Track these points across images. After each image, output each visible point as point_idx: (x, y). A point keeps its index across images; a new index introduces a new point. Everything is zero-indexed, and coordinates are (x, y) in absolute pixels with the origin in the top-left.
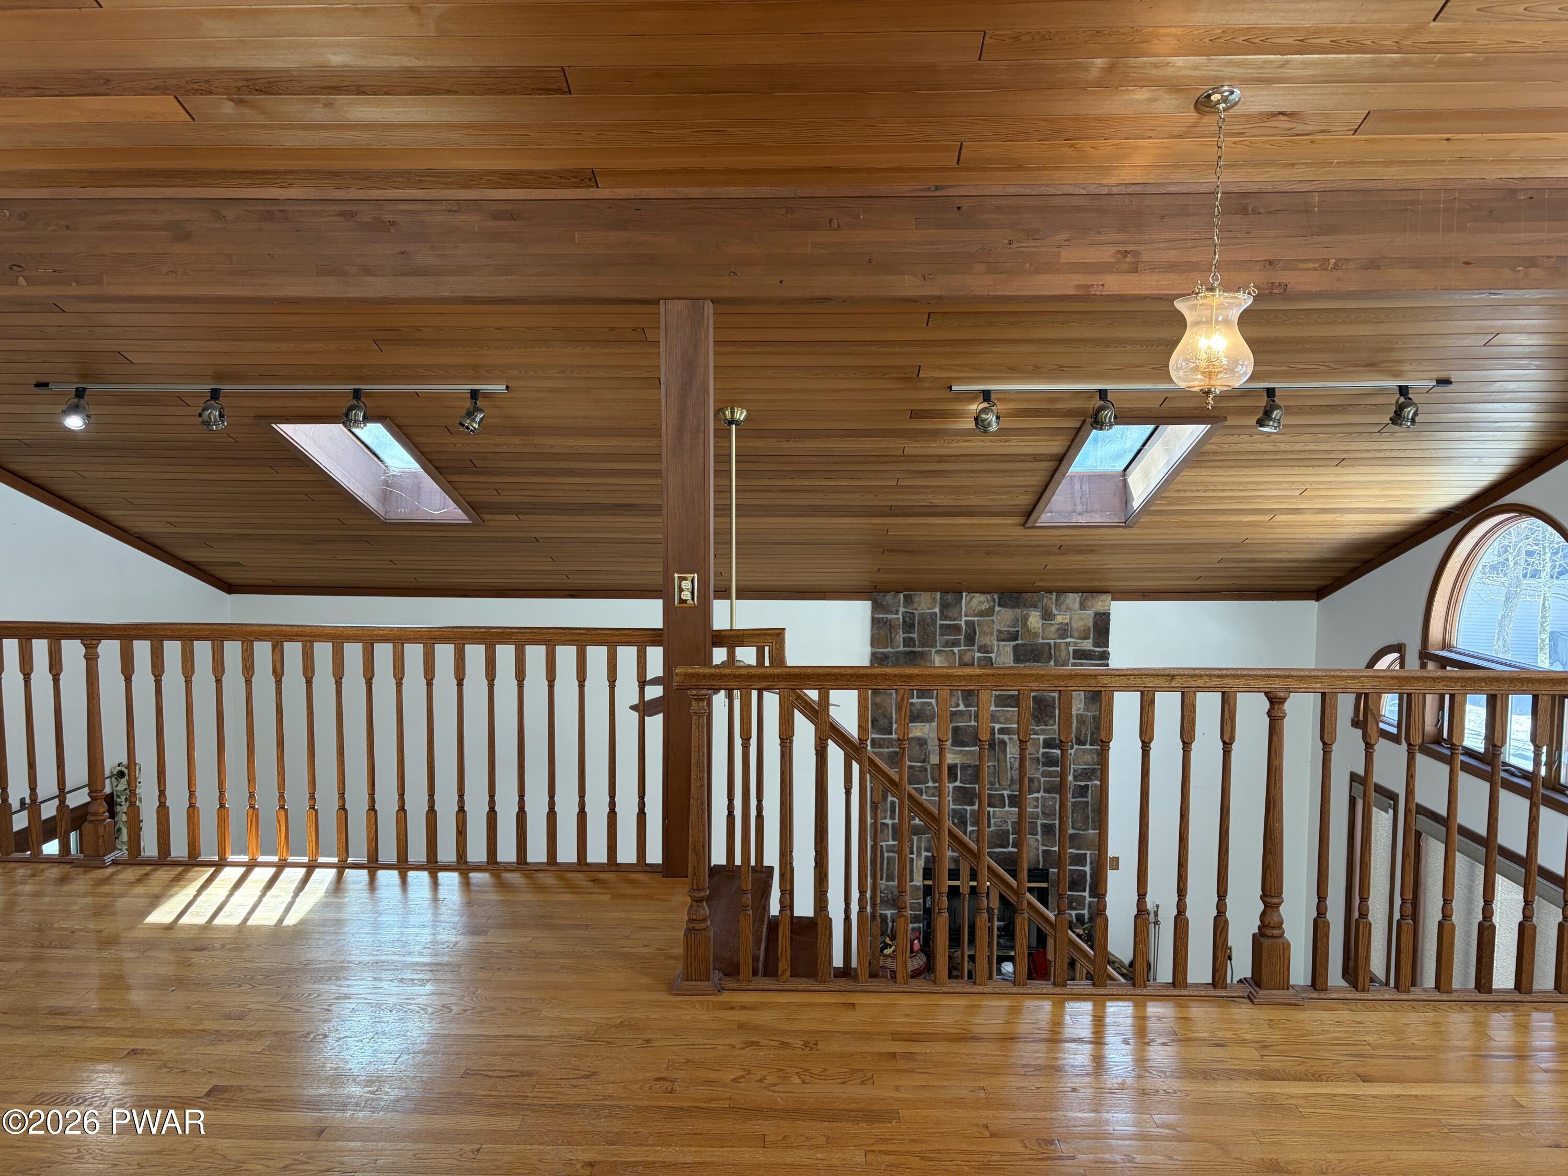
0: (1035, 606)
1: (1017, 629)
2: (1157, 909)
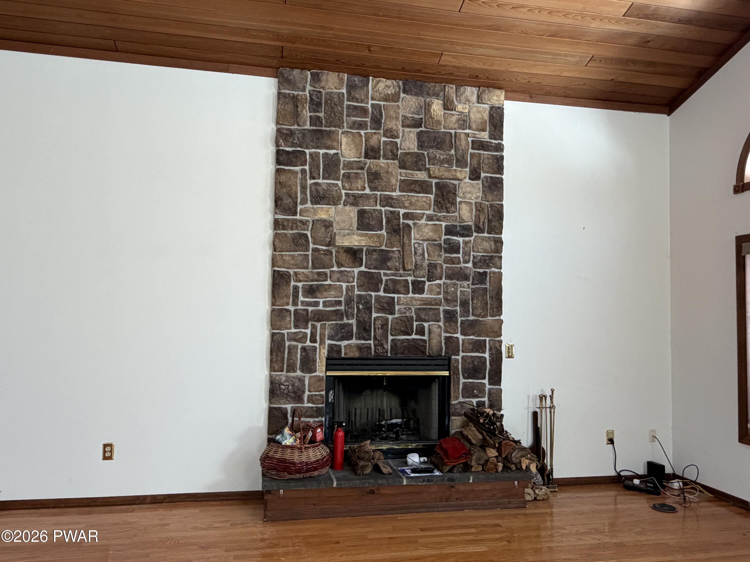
0: (437, 95)
1: (421, 117)
2: (553, 393)
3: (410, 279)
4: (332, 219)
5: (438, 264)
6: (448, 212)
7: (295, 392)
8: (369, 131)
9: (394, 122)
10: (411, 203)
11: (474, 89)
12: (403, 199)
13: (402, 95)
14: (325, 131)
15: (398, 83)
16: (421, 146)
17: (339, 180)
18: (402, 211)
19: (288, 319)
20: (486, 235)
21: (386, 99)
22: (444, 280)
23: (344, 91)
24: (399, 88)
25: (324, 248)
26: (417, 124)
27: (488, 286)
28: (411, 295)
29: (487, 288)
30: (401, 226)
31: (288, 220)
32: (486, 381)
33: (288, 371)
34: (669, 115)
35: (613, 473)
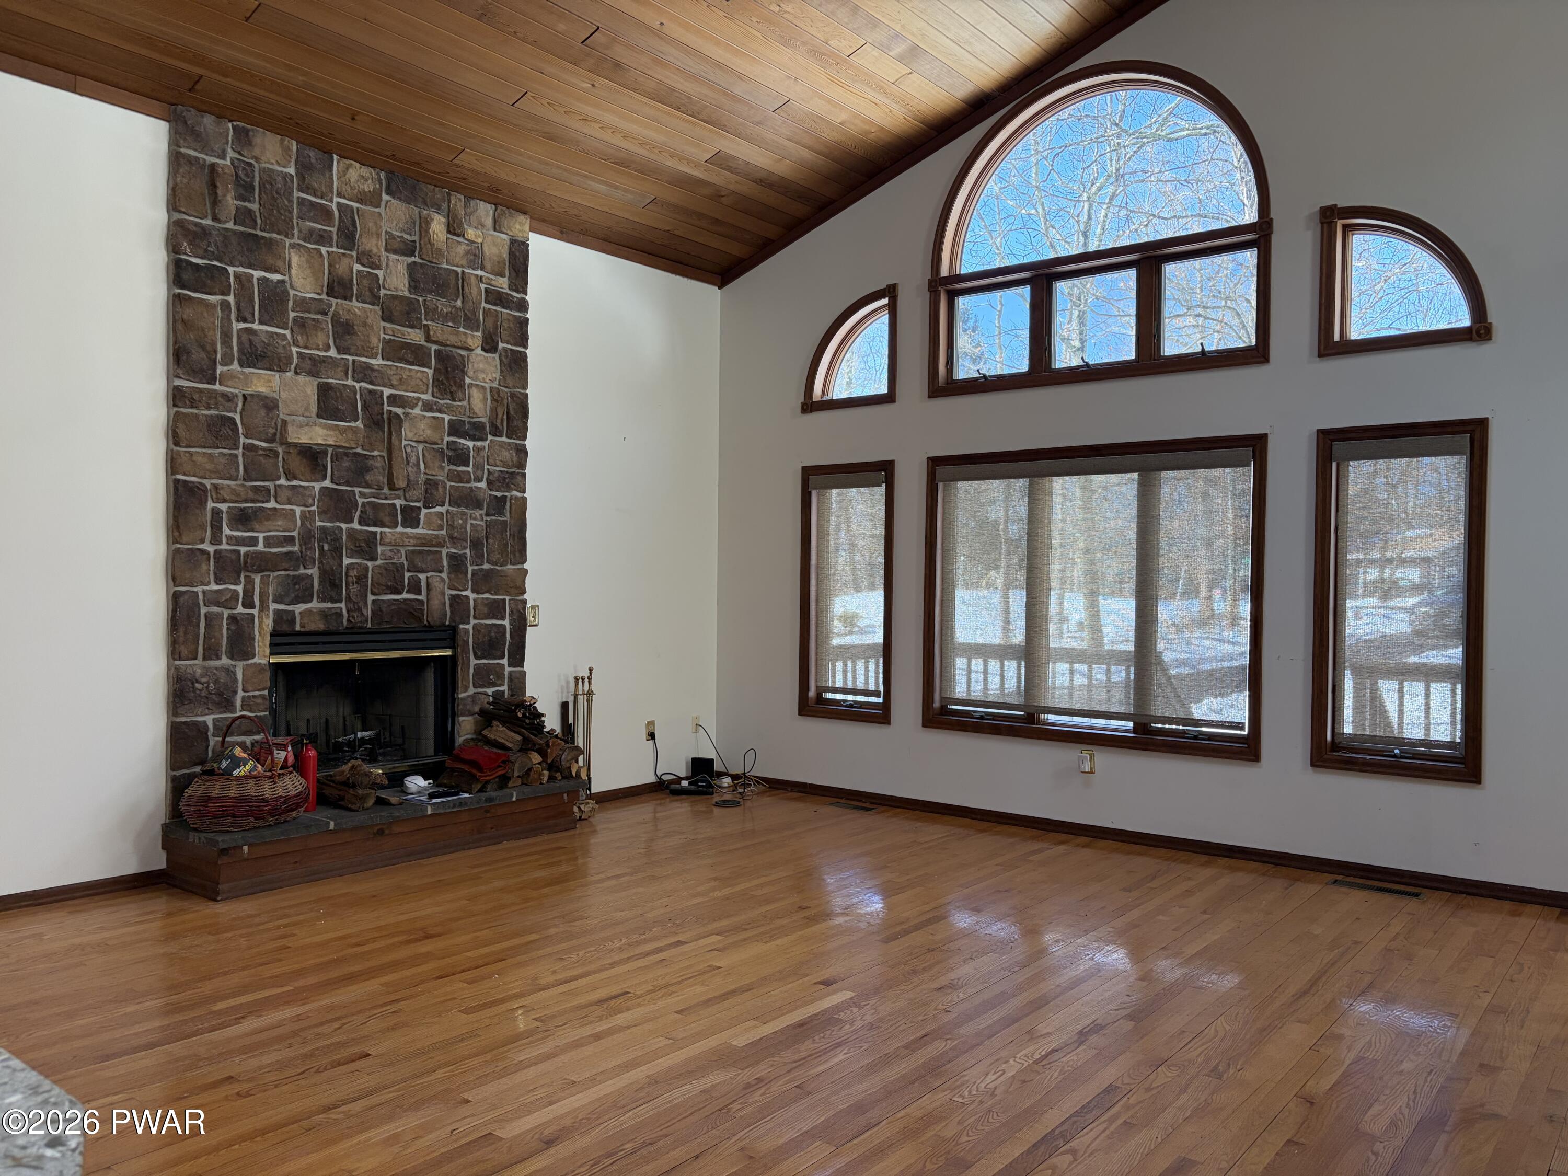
0: (438, 209)
1: (413, 238)
2: (591, 674)
3: (398, 503)
4: (275, 395)
5: (440, 480)
6: (454, 400)
7: (220, 694)
8: (334, 249)
9: (374, 241)
10: (401, 379)
11: (489, 206)
12: (389, 372)
13: (385, 197)
14: (263, 238)
15: (378, 174)
16: (414, 286)
17: (286, 329)
18: (387, 392)
19: (204, 567)
20: (504, 439)
21: (361, 198)
22: (447, 507)
23: (292, 170)
24: (381, 184)
25: (264, 444)
26: (408, 249)
27: (507, 517)
28: (400, 529)
29: (507, 521)
30: (385, 416)
31: (200, 391)
32: (505, 661)
33: (204, 659)
34: (720, 288)
35: (651, 779)
